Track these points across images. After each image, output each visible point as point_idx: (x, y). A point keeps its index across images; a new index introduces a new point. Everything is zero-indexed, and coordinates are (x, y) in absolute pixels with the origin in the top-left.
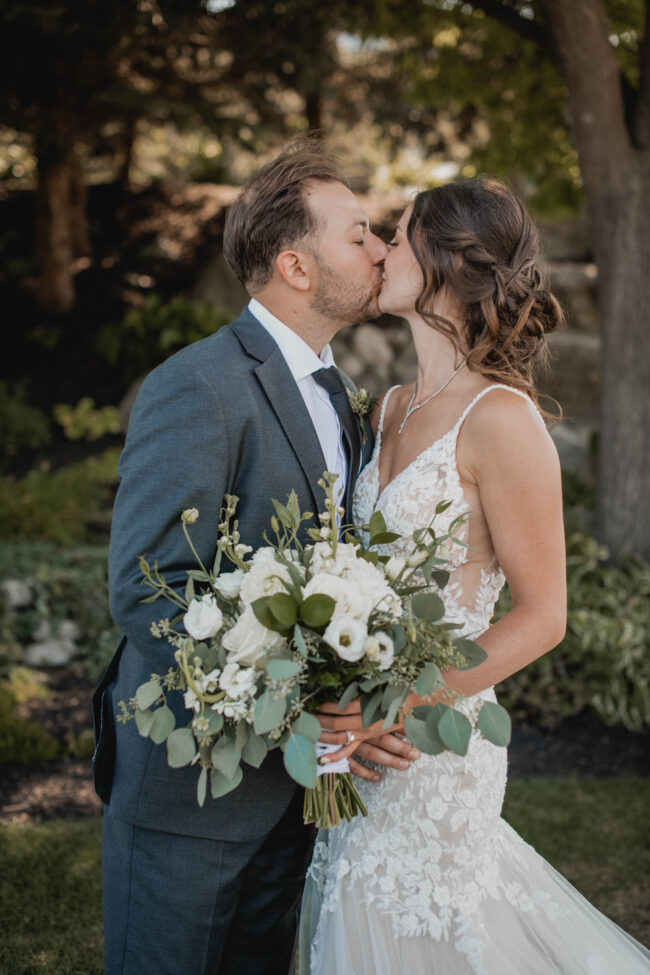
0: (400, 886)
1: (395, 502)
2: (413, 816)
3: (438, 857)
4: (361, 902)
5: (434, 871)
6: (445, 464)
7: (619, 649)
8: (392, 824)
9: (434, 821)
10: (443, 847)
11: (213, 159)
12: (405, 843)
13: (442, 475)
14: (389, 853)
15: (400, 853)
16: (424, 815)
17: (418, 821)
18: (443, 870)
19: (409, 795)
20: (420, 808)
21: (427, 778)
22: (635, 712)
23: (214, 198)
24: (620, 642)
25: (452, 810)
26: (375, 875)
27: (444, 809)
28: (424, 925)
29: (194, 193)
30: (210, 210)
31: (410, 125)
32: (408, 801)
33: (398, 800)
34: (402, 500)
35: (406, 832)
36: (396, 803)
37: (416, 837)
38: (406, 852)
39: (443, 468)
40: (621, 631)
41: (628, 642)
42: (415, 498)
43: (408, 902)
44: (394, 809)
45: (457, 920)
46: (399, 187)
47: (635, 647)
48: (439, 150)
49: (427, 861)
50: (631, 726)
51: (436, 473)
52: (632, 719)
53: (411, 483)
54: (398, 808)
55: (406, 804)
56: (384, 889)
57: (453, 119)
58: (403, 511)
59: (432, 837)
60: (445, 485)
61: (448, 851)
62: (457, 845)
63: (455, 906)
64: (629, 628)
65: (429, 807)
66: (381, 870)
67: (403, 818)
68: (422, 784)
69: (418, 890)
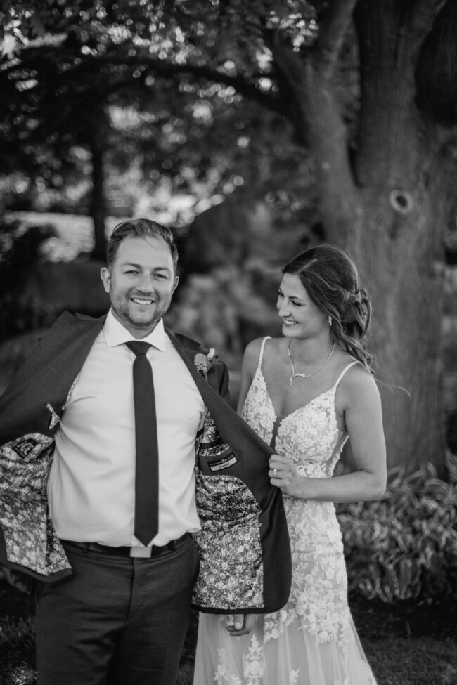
0: (318, 617)
1: (303, 428)
2: (320, 581)
3: (333, 598)
4: (300, 628)
5: (331, 605)
6: (330, 408)
7: (372, 543)
8: (309, 586)
9: (330, 580)
10: (335, 592)
11: (22, 194)
12: (317, 594)
13: (328, 414)
14: (310, 601)
15: (315, 600)
16: (325, 578)
17: (322, 582)
18: (335, 605)
19: (316, 569)
20: (323, 575)
21: (323, 559)
22: (387, 589)
23: (25, 221)
24: (373, 538)
25: (336, 572)
26: (305, 615)
27: (333, 573)
28: (331, 635)
29: (10, 218)
30: (22, 230)
31: (163, 172)
32: (316, 573)
33: (311, 573)
34: (308, 428)
35: (317, 589)
36: (310, 575)
37: (322, 590)
38: (318, 599)
39: (329, 410)
40: (373, 531)
41: (378, 537)
42: (315, 427)
43: (322, 625)
44: (309, 579)
45: (341, 630)
46: (155, 213)
47: (383, 540)
48: (184, 188)
49: (328, 601)
50: (385, 600)
51: (325, 413)
52: (385, 594)
53: (311, 418)
54: (311, 578)
55: (315, 575)
56: (311, 621)
57: (193, 166)
58: (309, 434)
59: (329, 589)
60: (329, 420)
61: (337, 594)
62: (340, 590)
63: (341, 623)
64: (377, 527)
65: (327, 573)
66: (308, 612)
67: (314, 582)
68: (322, 562)
69: (326, 618)
